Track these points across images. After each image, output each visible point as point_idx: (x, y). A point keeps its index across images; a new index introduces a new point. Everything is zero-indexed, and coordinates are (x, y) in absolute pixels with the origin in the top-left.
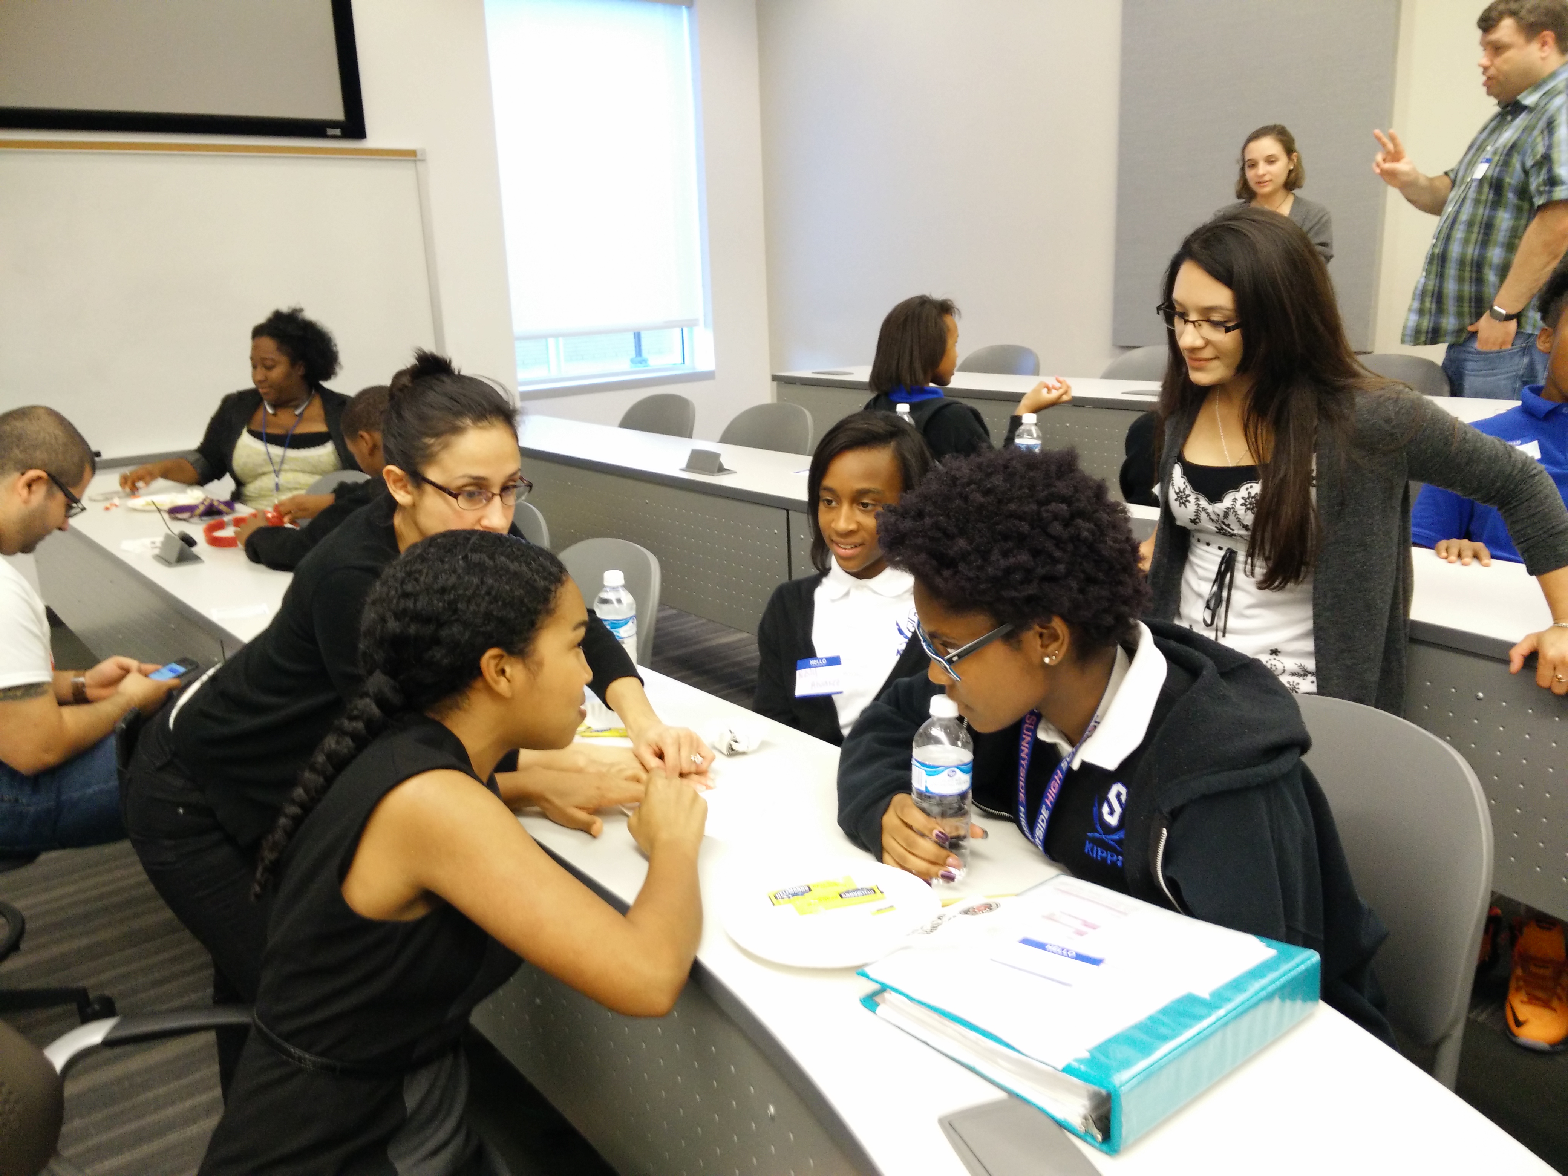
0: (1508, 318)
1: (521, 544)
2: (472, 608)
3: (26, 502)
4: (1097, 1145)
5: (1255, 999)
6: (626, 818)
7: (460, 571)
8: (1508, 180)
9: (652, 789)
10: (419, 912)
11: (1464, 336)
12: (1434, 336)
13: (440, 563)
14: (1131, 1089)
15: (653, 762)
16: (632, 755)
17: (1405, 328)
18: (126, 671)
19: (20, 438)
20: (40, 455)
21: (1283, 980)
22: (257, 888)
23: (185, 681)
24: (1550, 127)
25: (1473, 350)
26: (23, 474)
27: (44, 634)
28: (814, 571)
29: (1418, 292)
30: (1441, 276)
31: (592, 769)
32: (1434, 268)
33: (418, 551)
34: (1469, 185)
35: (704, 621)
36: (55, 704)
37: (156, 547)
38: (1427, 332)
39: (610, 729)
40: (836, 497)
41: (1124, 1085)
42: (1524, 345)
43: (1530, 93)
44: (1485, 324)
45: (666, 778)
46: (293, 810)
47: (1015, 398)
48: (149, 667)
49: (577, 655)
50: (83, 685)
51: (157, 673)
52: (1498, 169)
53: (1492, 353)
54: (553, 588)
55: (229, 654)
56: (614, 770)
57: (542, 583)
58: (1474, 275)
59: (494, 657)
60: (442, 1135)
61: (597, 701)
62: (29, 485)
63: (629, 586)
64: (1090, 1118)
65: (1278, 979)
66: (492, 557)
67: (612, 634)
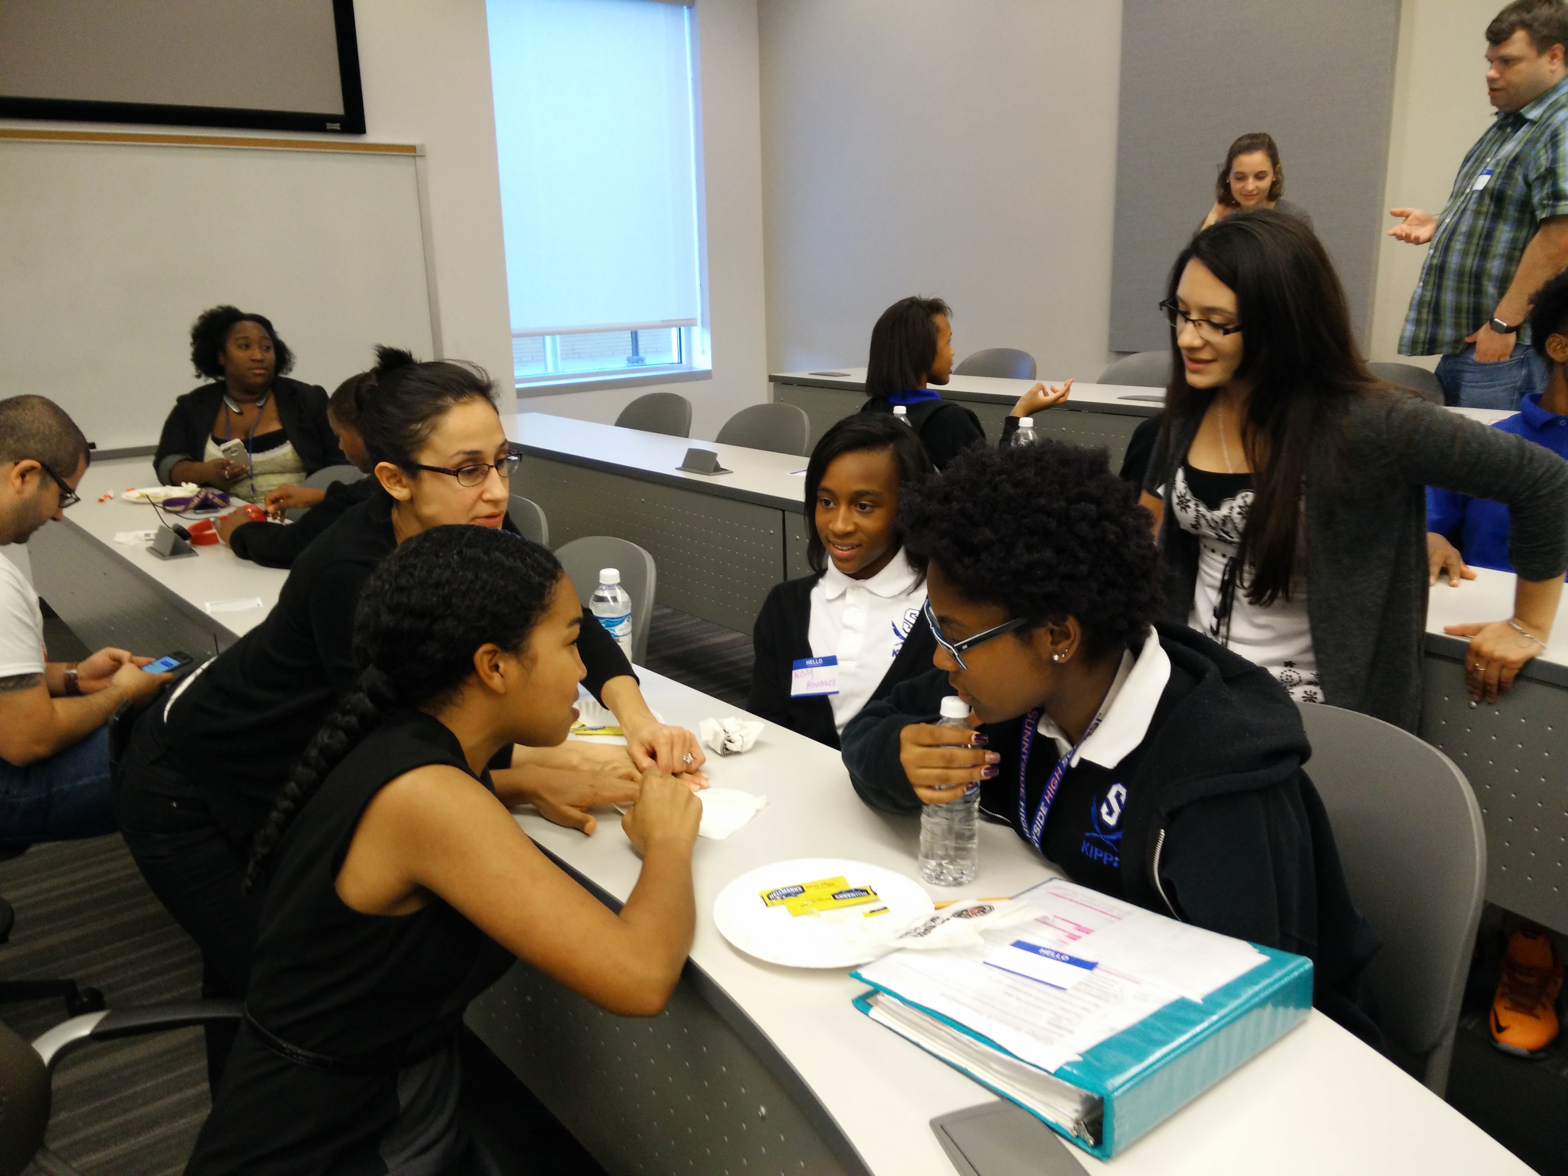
0: (1509, 330)
1: (517, 539)
2: (467, 602)
3: (19, 492)
4: (1089, 1150)
5: (1247, 1006)
6: (620, 817)
7: (455, 566)
8: (1510, 192)
9: (647, 787)
10: (412, 907)
11: (1461, 347)
12: (1430, 348)
13: (434, 558)
14: (1123, 1093)
15: (646, 762)
16: (626, 754)
17: (1402, 338)
18: (118, 663)
19: (13, 428)
20: (33, 445)
21: (1277, 986)
22: (249, 883)
23: (178, 674)
24: (1554, 141)
25: (1470, 361)
26: (16, 464)
27: (37, 625)
28: (809, 572)
29: (1415, 302)
30: (1439, 287)
31: (586, 767)
32: (1432, 279)
33: (413, 546)
34: (1469, 195)
35: (699, 620)
36: (47, 695)
37: (151, 540)
38: (1424, 343)
39: (604, 728)
40: (832, 500)
41: (1117, 1089)
42: (1523, 356)
43: (1534, 107)
44: (1484, 335)
45: (661, 777)
46: (285, 804)
47: (1011, 401)
48: (142, 659)
49: (572, 652)
50: (76, 677)
51: (150, 666)
52: (1500, 181)
53: (1490, 365)
54: (548, 584)
55: (223, 648)
56: (608, 768)
57: (536, 579)
58: (1473, 286)
59: (488, 652)
60: (432, 1133)
61: (592, 699)
62: (23, 475)
63: (624, 584)
64: (1082, 1123)
65: (1271, 985)
66: (487, 553)
67: (607, 632)
